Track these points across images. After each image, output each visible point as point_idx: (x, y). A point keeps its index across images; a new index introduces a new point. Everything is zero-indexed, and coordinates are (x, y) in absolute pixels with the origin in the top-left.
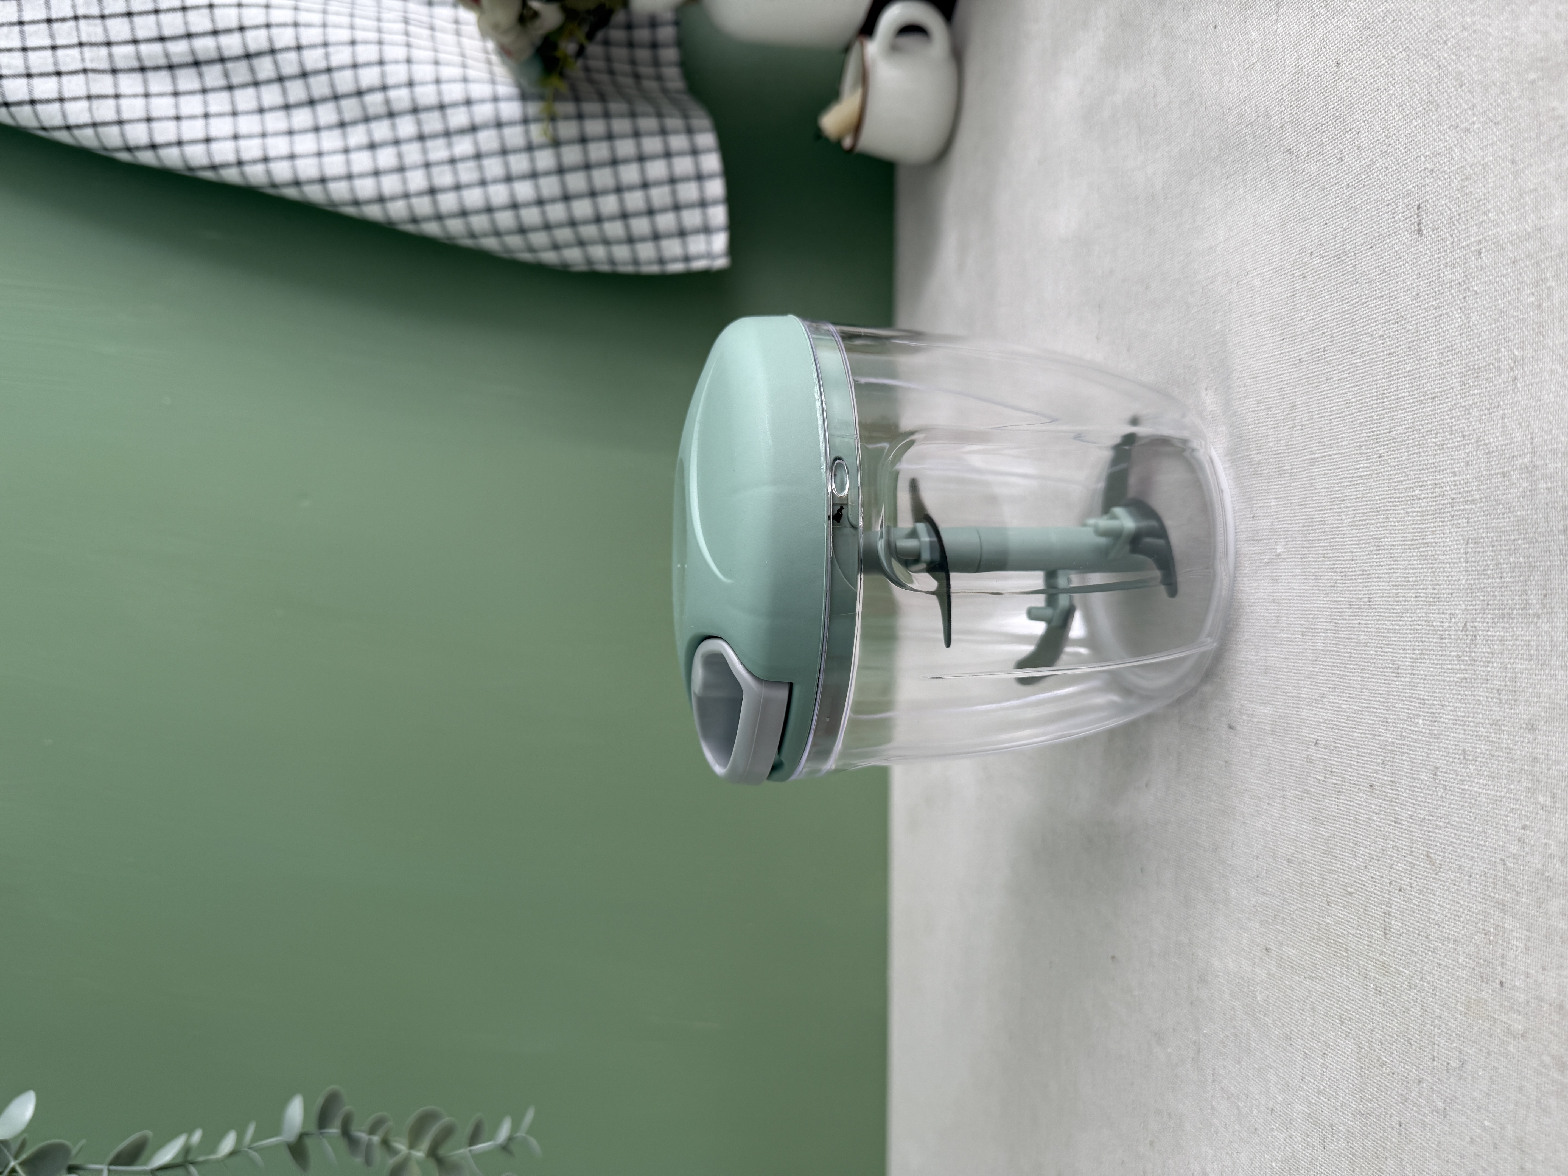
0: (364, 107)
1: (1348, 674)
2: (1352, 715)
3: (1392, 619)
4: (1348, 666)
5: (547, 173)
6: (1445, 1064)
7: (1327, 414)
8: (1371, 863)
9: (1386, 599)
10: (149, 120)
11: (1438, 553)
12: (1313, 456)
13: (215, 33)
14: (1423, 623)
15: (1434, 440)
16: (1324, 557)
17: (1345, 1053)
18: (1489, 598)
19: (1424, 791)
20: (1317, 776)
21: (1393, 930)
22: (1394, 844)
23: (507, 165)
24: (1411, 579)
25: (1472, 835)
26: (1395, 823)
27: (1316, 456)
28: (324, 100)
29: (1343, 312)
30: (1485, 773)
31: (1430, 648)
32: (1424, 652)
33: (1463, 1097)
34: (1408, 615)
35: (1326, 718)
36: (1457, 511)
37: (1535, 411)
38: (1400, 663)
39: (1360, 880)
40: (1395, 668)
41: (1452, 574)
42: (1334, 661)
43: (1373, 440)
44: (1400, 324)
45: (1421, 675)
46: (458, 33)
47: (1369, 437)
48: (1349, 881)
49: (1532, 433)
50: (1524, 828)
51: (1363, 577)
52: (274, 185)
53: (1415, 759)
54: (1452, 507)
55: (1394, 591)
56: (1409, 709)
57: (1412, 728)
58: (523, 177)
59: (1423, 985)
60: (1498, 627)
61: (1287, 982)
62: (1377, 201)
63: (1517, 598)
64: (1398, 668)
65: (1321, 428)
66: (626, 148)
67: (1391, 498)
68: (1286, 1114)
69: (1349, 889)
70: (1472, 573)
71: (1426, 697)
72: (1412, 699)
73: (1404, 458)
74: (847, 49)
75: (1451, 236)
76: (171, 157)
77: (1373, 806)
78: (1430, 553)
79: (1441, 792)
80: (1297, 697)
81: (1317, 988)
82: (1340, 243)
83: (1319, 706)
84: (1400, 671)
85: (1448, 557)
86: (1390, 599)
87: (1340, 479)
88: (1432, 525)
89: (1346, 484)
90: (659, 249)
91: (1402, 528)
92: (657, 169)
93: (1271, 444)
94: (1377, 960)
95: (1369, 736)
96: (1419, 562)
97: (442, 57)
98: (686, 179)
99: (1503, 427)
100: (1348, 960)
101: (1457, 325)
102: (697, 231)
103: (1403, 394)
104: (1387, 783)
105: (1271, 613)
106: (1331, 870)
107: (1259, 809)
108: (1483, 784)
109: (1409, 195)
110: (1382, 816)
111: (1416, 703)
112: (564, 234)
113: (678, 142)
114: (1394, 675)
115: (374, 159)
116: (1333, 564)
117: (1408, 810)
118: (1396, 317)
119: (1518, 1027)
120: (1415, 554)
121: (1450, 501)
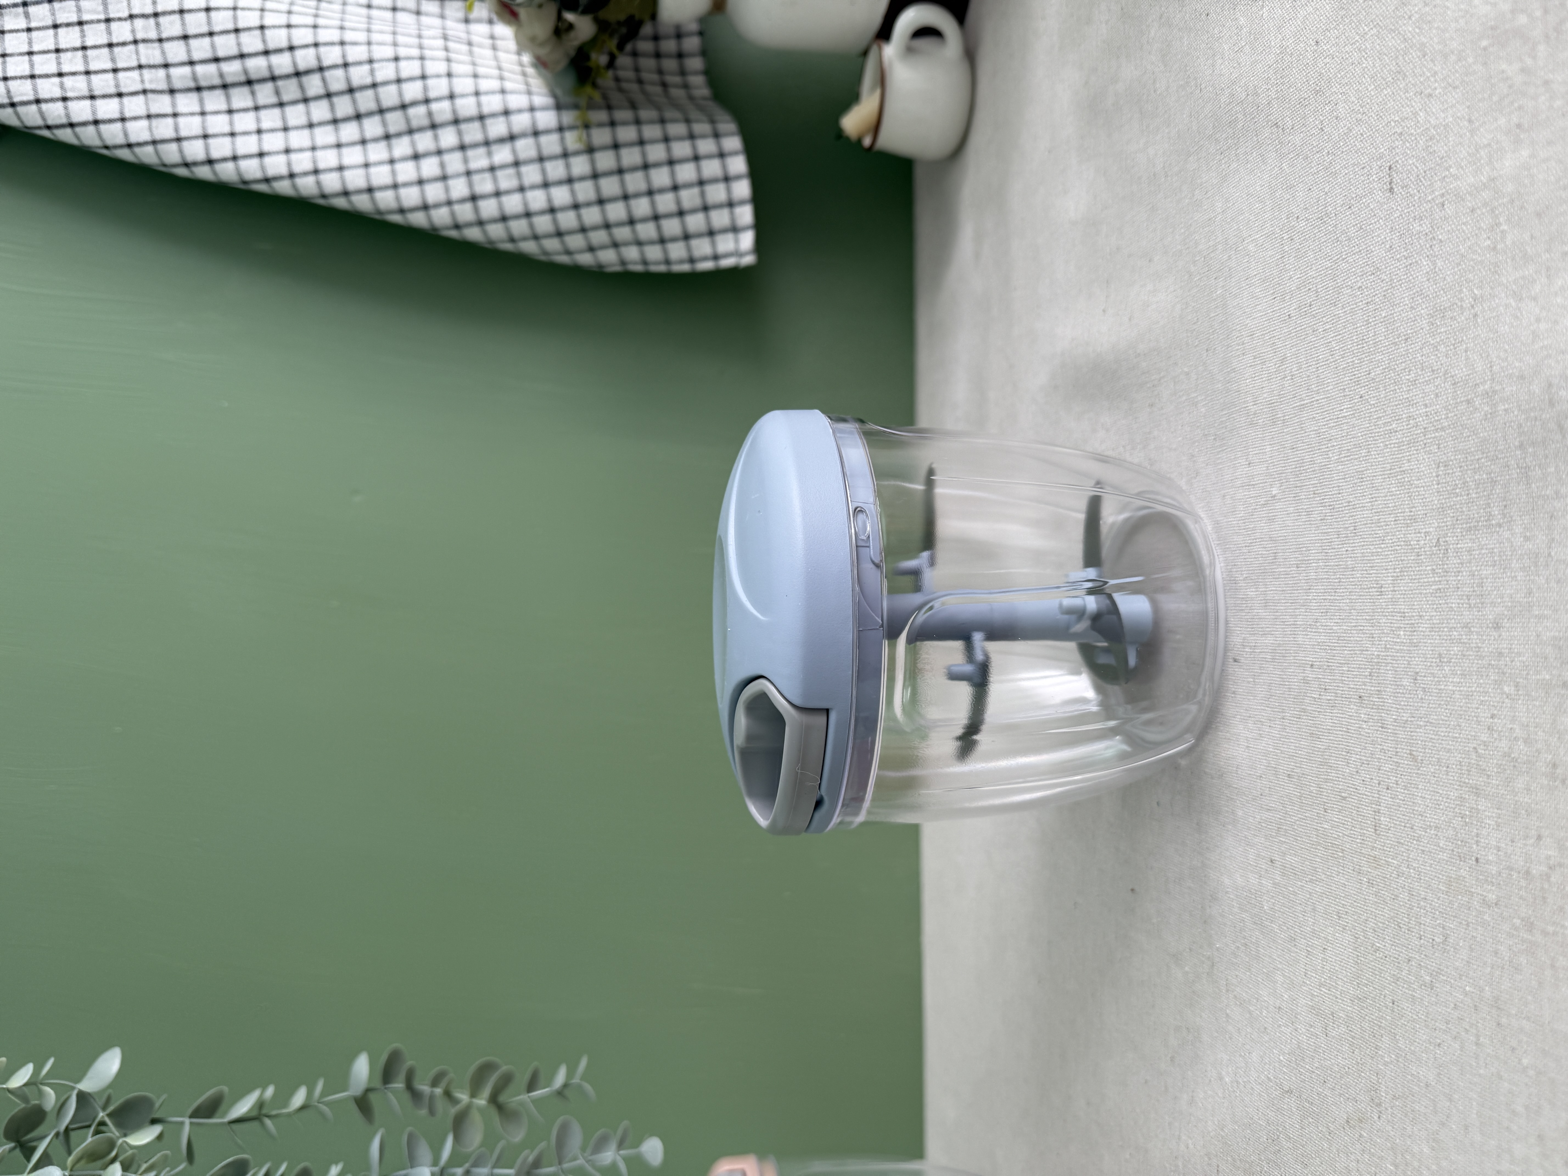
0: (408, 120)
1: (1338, 598)
2: (1342, 635)
3: (1375, 543)
4: (1338, 590)
5: (582, 179)
6: (1431, 941)
7: (1314, 363)
8: (1362, 768)
9: (1369, 525)
10: (205, 136)
11: (1413, 478)
12: (1302, 403)
13: (266, 53)
14: (1402, 543)
15: (1407, 377)
16: (1314, 494)
17: (1343, 945)
18: (1458, 514)
19: (1406, 696)
20: (1313, 695)
21: (1382, 826)
22: (1381, 747)
23: (544, 172)
24: (1390, 505)
25: (1448, 730)
26: (1382, 728)
27: (1306, 402)
28: (370, 114)
29: (1327, 268)
30: (1458, 672)
31: (1409, 565)
32: (1404, 569)
33: (1447, 968)
34: (1389, 538)
35: (1319, 640)
36: (1429, 439)
37: (1493, 342)
38: (1383, 582)
39: (1352, 784)
40: (1379, 588)
41: (1426, 496)
42: (1325, 587)
43: (1355, 382)
44: (1375, 275)
45: (1402, 591)
46: (494, 48)
47: (1351, 380)
48: (1343, 787)
49: (1491, 362)
50: (1493, 716)
51: (1349, 508)
52: (324, 196)
53: (1398, 667)
54: (1425, 436)
55: (1376, 517)
56: (1391, 623)
57: (1395, 640)
58: (560, 183)
59: (1409, 872)
60: (1466, 539)
61: (1291, 889)
62: (1354, 165)
63: (1482, 511)
64: (1382, 587)
65: (1309, 376)
66: (656, 152)
67: (1371, 433)
68: (1292, 1010)
69: (1343, 794)
70: (1443, 493)
71: (1406, 610)
72: (1394, 614)
73: (1382, 396)
74: (865, 53)
75: (1419, 191)
76: (227, 172)
77: (1362, 716)
78: (1406, 479)
79: (1421, 694)
80: (1294, 624)
81: (1317, 889)
82: (1323, 205)
83: (1314, 630)
84: (1383, 589)
85: (1422, 481)
86: (1373, 525)
87: (1327, 421)
88: (1408, 454)
89: (1332, 425)
90: (689, 249)
91: (1382, 459)
92: (686, 172)
93: (1265, 396)
94: (1369, 855)
95: (1358, 652)
96: (1397, 489)
97: (481, 70)
98: (714, 181)
99: (1466, 360)
100: (1343, 860)
101: (1425, 271)
102: (724, 231)
103: (1380, 338)
104: (1374, 692)
105: (1269, 551)
106: (1327, 779)
107: (1261, 732)
108: (1456, 682)
109: (1381, 158)
110: (1370, 724)
111: (1397, 616)
112: (599, 237)
113: (706, 146)
114: (1378, 593)
115: (418, 168)
116: (1323, 499)
117: (1393, 715)
118: (1372, 269)
119: (1492, 897)
120: (1393, 482)
121: (1423, 430)
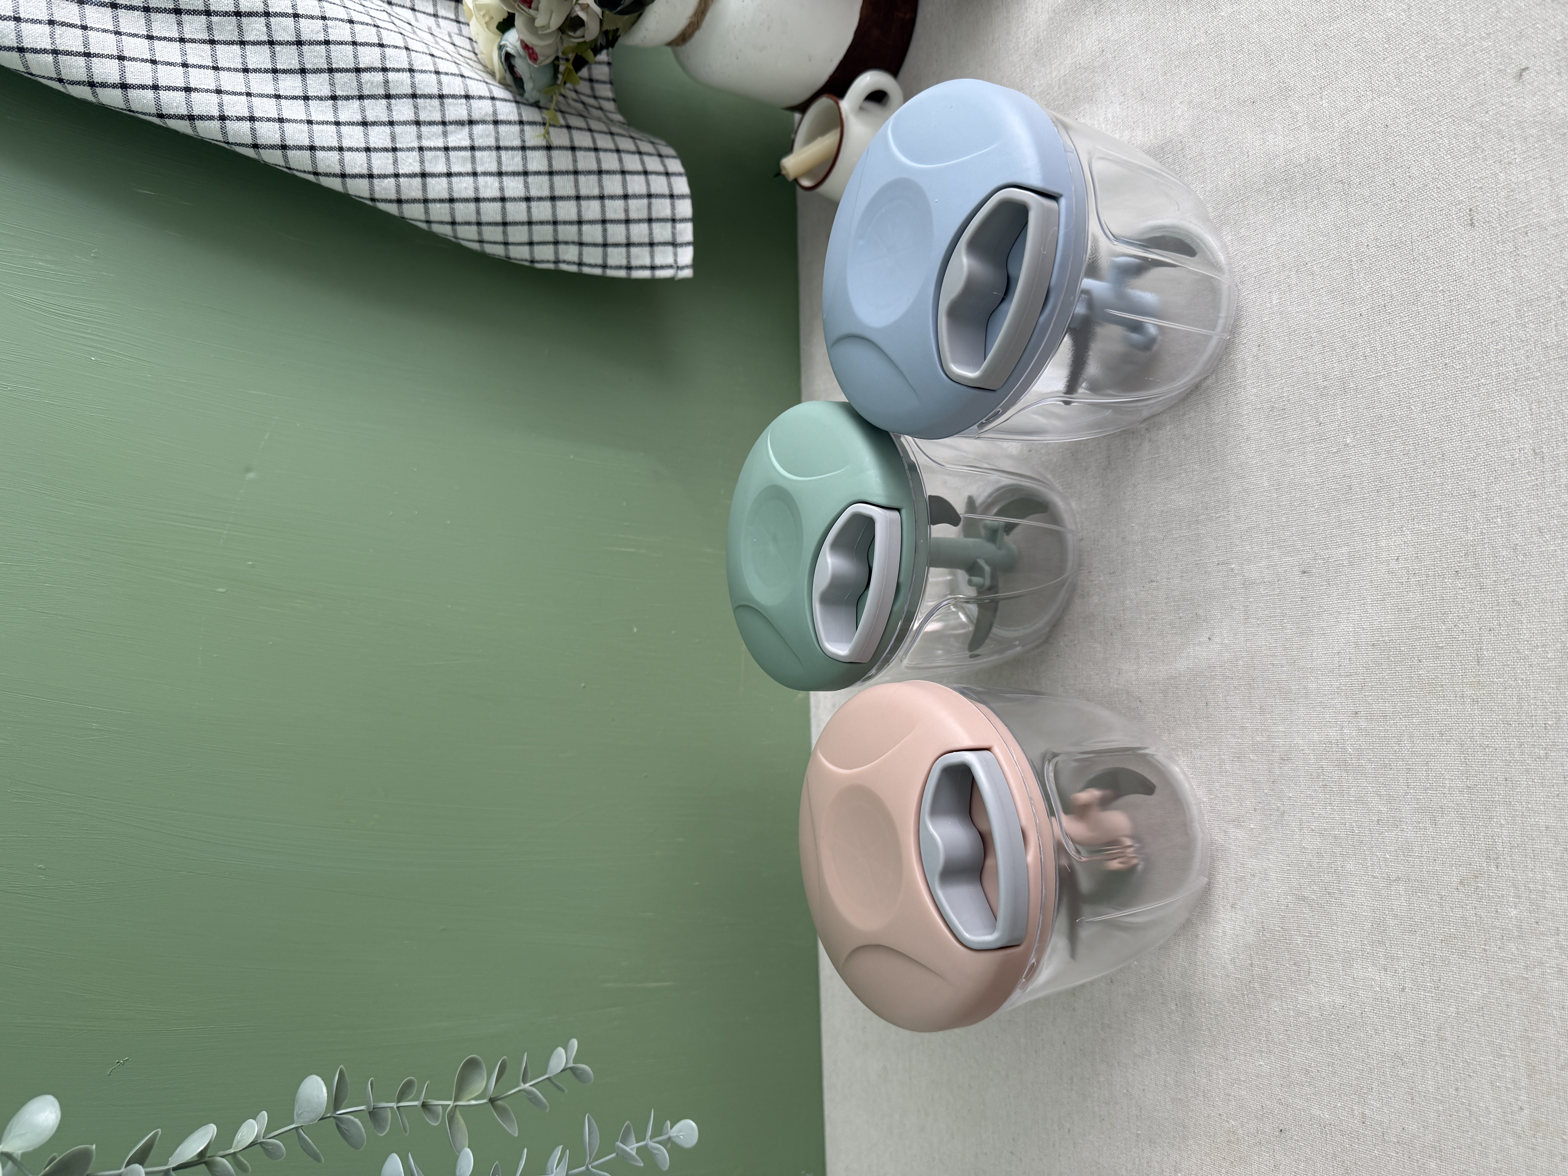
0: (359, 85)
5: (537, 173)
9: (1459, 451)
10: (121, 58)
23: (499, 161)
28: (317, 71)
44: (1458, 281)
51: (1436, 442)
58: (514, 174)
66: (609, 161)
77: (1459, 585)
90: (628, 256)
92: (636, 184)
98: (661, 196)
102: (665, 244)
112: (543, 232)
113: (652, 163)
115: (367, 136)
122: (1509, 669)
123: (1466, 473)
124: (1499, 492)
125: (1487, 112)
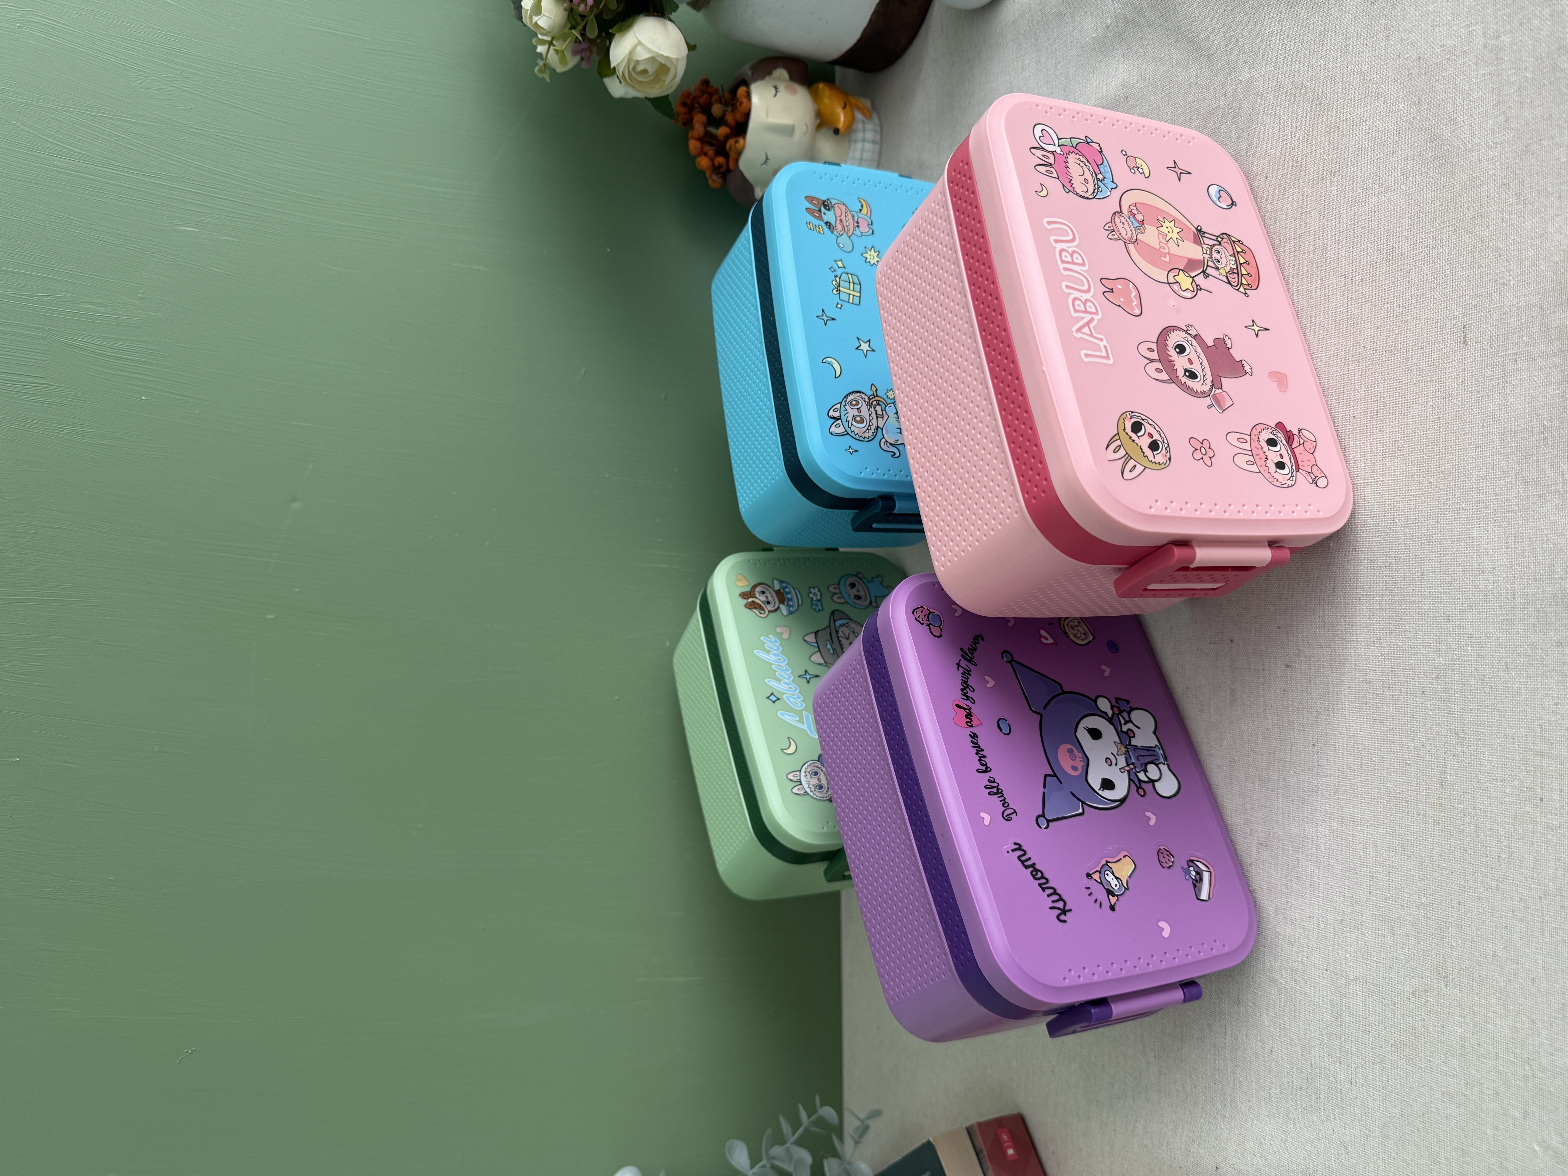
8: (1428, 743)
15: (1477, 473)
21: (1448, 782)
24: (1459, 560)
35: (1383, 653)
44: (1447, 399)
57: (1462, 653)
62: (1426, 319)
64: (1449, 617)
67: (1441, 509)
69: (1408, 762)
71: (1473, 633)
72: (1461, 635)
75: (1491, 348)
77: (1429, 706)
78: (1475, 543)
79: (1487, 690)
81: (1380, 831)
82: (1393, 342)
83: (1377, 645)
84: (1450, 618)
86: (1441, 573)
89: (1399, 500)
94: (1434, 803)
95: (1424, 661)
100: (1407, 808)
101: (1497, 403)
104: (1441, 689)
106: (1391, 751)
109: (1455, 318)
117: (1460, 705)
118: (1444, 394)
122: (1469, 797)
123: (1443, 596)
124: (1471, 620)
125: (1487, 227)
